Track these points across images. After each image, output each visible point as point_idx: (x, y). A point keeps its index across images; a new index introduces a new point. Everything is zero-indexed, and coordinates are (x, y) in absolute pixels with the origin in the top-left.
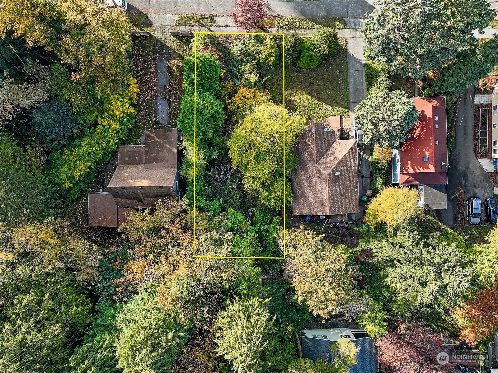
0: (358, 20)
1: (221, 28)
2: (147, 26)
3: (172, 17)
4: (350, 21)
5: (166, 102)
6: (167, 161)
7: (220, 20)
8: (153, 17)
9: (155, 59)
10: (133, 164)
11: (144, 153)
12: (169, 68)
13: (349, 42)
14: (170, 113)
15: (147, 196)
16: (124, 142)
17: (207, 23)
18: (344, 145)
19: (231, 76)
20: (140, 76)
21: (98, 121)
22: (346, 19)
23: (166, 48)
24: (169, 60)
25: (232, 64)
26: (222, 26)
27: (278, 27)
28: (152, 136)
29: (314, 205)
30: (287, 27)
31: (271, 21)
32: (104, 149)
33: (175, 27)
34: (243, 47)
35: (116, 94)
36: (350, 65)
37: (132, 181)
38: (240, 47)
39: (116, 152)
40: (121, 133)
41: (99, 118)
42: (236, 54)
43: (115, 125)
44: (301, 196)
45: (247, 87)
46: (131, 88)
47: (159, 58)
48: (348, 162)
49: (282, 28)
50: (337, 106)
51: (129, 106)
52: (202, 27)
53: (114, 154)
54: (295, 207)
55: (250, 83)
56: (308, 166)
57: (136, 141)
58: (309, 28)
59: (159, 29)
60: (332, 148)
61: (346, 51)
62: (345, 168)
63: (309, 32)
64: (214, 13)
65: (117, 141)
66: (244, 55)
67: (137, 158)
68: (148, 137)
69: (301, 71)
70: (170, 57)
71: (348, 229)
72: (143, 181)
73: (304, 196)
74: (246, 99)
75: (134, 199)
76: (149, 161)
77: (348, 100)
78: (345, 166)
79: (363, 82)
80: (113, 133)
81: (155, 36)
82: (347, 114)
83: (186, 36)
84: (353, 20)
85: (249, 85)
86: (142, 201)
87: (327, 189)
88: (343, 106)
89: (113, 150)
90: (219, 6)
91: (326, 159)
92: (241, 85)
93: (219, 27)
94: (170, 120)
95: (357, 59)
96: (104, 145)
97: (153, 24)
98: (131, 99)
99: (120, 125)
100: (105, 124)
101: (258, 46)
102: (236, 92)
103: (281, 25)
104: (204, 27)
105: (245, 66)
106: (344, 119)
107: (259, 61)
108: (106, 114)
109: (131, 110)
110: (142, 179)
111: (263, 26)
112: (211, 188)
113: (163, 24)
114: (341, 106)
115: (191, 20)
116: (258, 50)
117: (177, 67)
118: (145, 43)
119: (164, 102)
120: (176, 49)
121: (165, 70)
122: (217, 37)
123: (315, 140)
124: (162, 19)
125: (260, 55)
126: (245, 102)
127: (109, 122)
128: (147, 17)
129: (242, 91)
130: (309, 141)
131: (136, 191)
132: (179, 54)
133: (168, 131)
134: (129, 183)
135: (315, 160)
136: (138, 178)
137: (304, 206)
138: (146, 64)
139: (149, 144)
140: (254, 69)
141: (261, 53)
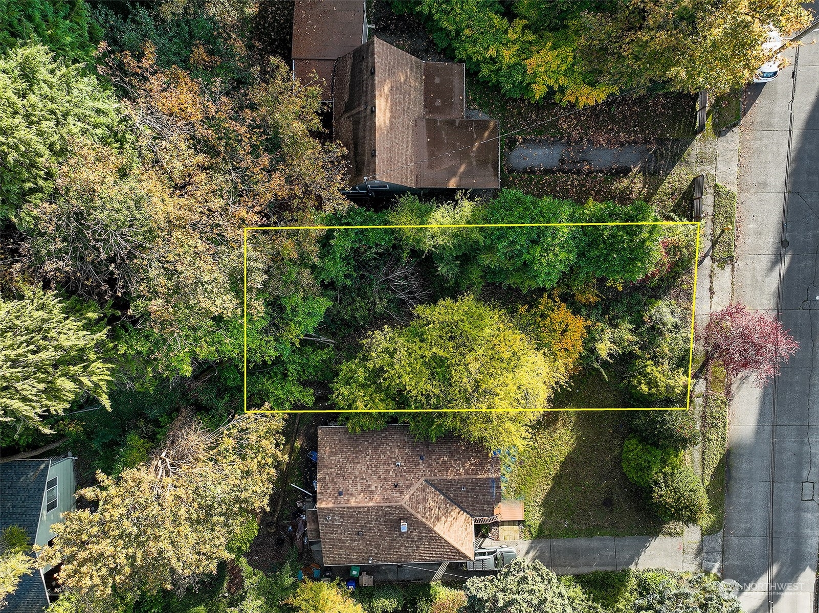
0: (719, 558)
1: (708, 281)
2: (715, 126)
3: (733, 178)
4: (717, 542)
5: (555, 165)
6: (431, 166)
7: (724, 277)
8: (734, 137)
9: (646, 142)
10: (426, 94)
11: (449, 118)
12: (625, 171)
13: (674, 539)
14: (533, 172)
15: (356, 123)
16: (472, 74)
17: (719, 252)
18: (463, 536)
19: (608, 299)
20: (610, 109)
21: (517, 21)
22: (720, 534)
23: (669, 165)
24: (643, 170)
25: (634, 302)
26: (711, 283)
27: (706, 398)
28: (484, 134)
29: (337, 474)
30: (708, 415)
31: (721, 382)
32: (458, 33)
33: (712, 184)
34: (669, 326)
35: (574, 58)
36: (628, 541)
37: (386, 89)
38: (669, 319)
39: (452, 58)
40: (492, 68)
41: (524, 22)
42: (653, 311)
43: (508, 56)
44: (358, 446)
45: (586, 335)
46: (586, 89)
47: (648, 150)
48: (429, 545)
49: (706, 405)
50: (544, 514)
51: (548, 86)
52: (712, 241)
53: (448, 54)
54: (335, 433)
55: (593, 340)
56: (421, 461)
57: (474, 100)
58: (704, 459)
59: (709, 150)
60: (458, 510)
61: (655, 534)
62: (416, 539)
63: (696, 460)
64: (739, 264)
65: (474, 60)
66: (653, 327)
67: (438, 103)
68: (483, 126)
69: (615, 442)
70: (650, 174)
71: (292, 538)
72: (388, 115)
73: (357, 453)
74: (562, 334)
75: (350, 96)
76: (432, 129)
77: (557, 536)
78: (420, 539)
79: (591, 566)
80: (492, 52)
81: (695, 142)
82: (527, 534)
83: (692, 207)
84: (719, 549)
85: (590, 339)
86: (346, 111)
87: (371, 504)
88: (544, 527)
89: (457, 52)
90: (753, 276)
91: (434, 500)
92: (589, 323)
93: (711, 276)
94: (518, 172)
95: (639, 555)
96: (467, 32)
97: (720, 139)
98: (562, 90)
99: (509, 67)
100: (512, 35)
101: (670, 359)
102: (576, 312)
103: (712, 404)
104: (710, 244)
105: (630, 330)
106: (516, 527)
107: (638, 357)
108: (532, 38)
109: (539, 91)
110: (392, 111)
111: (711, 368)
112: (375, 259)
113: (718, 159)
114: (543, 523)
115: (726, 218)
116: (663, 358)
117: (628, 188)
118: (680, 122)
119: (556, 160)
120: (666, 186)
121: (623, 161)
122: (689, 272)
123: (474, 477)
124: (729, 156)
125: (650, 362)
126: (555, 331)
127: (514, 42)
128: (735, 126)
129: (578, 324)
130: (472, 465)
131: (366, 99)
132: (655, 193)
133: (496, 169)
134: (382, 83)
135: (433, 478)
136: (394, 104)
137: (336, 454)
138: (635, 122)
139: (467, 128)
140: (623, 348)
141: (656, 364)
